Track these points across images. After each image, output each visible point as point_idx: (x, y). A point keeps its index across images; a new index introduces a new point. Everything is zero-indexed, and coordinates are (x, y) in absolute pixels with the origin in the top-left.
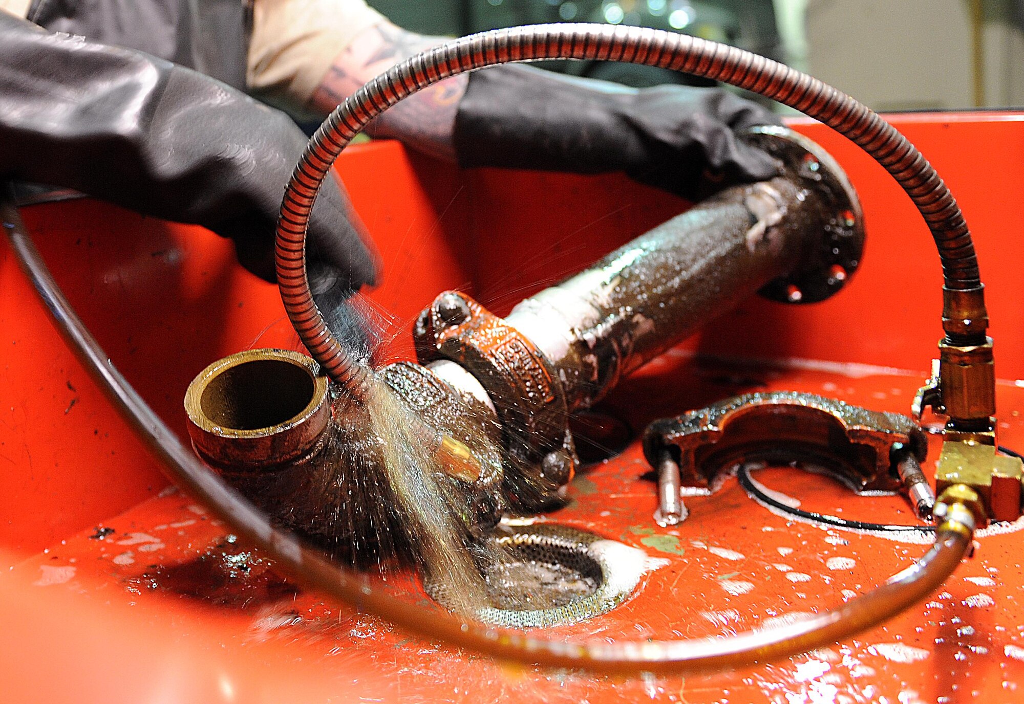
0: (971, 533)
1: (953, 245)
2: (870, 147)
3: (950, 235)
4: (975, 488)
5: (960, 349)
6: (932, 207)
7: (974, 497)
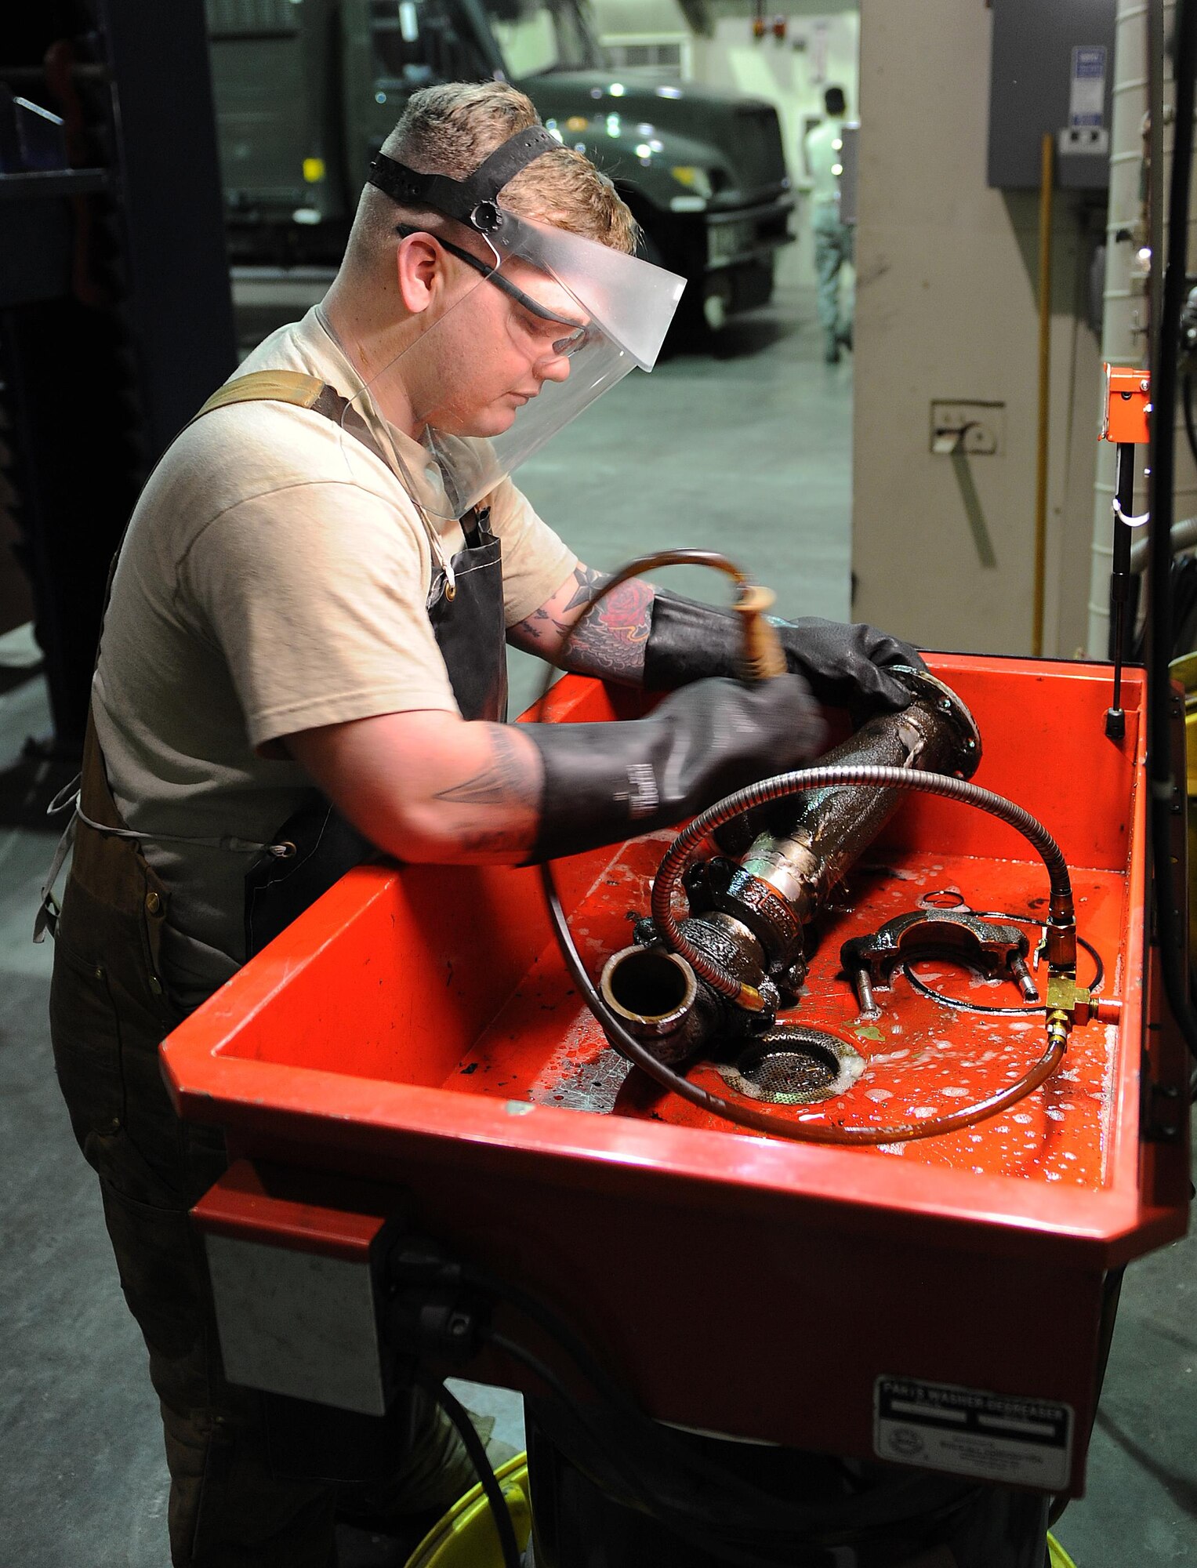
0: (1065, 1039)
1: (1056, 871)
2: (1015, 824)
3: (1055, 866)
4: (1066, 1012)
5: (1059, 927)
6: (1046, 853)
7: (1066, 1018)
